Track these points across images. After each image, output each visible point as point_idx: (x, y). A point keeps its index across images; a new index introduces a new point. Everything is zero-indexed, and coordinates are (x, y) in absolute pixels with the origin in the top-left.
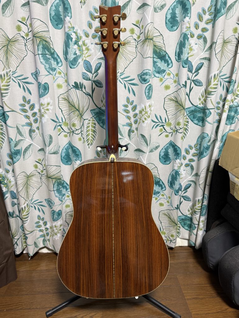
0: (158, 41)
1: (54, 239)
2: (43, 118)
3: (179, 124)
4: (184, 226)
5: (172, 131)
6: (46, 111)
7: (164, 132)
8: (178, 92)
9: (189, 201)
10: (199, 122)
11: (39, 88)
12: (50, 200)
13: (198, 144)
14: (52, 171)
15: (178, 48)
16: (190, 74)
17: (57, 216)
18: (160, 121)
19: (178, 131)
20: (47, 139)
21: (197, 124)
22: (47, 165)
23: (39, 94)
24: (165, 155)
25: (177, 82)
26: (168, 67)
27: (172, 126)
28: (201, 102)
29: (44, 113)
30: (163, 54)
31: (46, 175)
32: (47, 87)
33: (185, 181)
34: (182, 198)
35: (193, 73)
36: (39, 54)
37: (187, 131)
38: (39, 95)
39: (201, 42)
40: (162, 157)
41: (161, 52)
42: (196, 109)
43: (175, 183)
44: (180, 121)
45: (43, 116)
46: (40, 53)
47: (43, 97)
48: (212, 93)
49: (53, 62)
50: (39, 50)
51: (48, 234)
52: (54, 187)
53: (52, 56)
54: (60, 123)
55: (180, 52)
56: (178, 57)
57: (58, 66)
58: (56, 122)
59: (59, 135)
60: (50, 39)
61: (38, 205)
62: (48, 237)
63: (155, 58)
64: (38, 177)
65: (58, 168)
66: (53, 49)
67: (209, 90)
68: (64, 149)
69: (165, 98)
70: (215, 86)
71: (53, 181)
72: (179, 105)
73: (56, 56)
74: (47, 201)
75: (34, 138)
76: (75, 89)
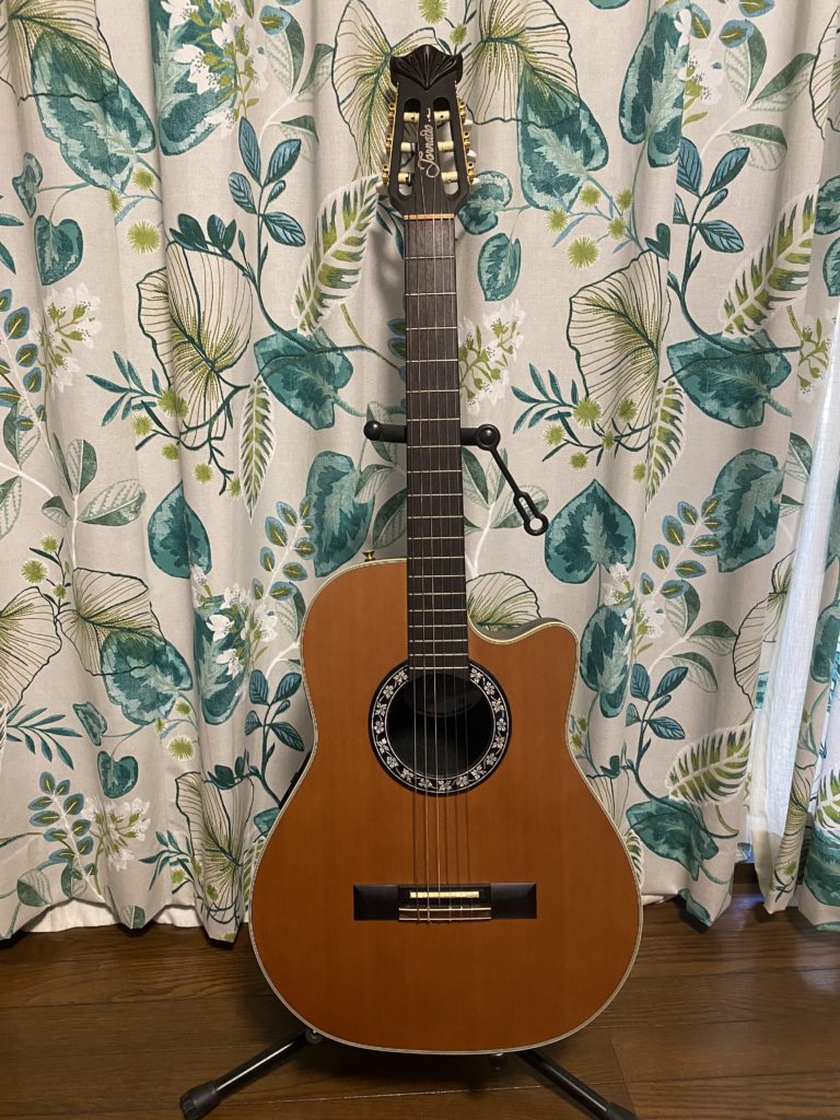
0: (549, 52)
1: (110, 869)
2: (58, 371)
3: (626, 409)
4: (653, 843)
5: (600, 441)
6: (69, 341)
7: (569, 442)
8: (629, 273)
9: (675, 738)
10: (724, 405)
11: (41, 242)
12: (92, 709)
13: (718, 499)
14: (94, 595)
15: (633, 79)
16: (689, 200)
17: (118, 778)
18: (553, 397)
19: (623, 441)
20: (76, 459)
21: (716, 416)
22: (75, 567)
23: (43, 269)
24: (568, 541)
25: (626, 232)
26: (586, 164)
27: (600, 421)
28: (735, 321)
29: (63, 350)
30: (567, 108)
31: (73, 606)
32: (73, 236)
33: (662, 656)
34: (649, 730)
35: (702, 191)
36: (36, 95)
37: (673, 443)
38: (43, 273)
39: (736, 59)
40: (557, 550)
41: (559, 100)
42: (713, 349)
43: (606, 665)
44: (630, 398)
45: (61, 363)
46: (41, 89)
47: (56, 280)
48: (797, 281)
49: (111, 130)
50: (39, 78)
51: (86, 847)
52: (105, 659)
53: (108, 102)
54: (147, 394)
55: (641, 101)
56: (633, 121)
57: (136, 149)
58: (121, 391)
59: (137, 448)
60: (95, 28)
61: (42, 731)
62: (89, 859)
63: (534, 123)
64: (44, 616)
65: (126, 584)
66: (113, 74)
67: (780, 267)
68: (166, 506)
69: (574, 296)
70: (807, 251)
71: (101, 635)
72: (629, 330)
73: (125, 103)
74: (84, 713)
75: (28, 453)
76: (183, 248)
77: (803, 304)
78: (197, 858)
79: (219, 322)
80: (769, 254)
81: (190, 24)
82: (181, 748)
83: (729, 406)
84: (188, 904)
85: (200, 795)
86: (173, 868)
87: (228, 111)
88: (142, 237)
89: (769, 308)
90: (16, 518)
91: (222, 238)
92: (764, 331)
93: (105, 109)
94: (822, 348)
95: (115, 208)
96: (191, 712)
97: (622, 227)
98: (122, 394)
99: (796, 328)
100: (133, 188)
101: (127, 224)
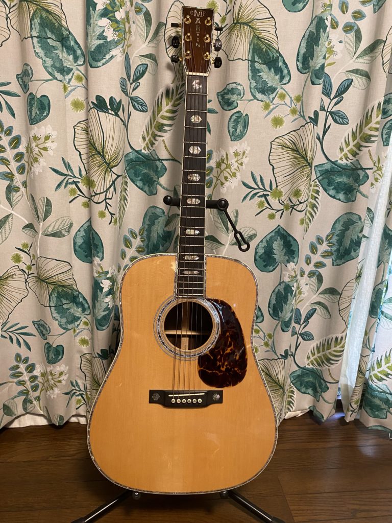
0: (266, 30)
1: (48, 397)
2: (36, 165)
3: (297, 193)
4: (300, 388)
5: (282, 207)
6: (42, 151)
7: (267, 208)
8: (300, 132)
9: (310, 340)
10: (338, 192)
11: (30, 105)
12: (42, 322)
13: (333, 234)
14: (48, 269)
15: (304, 45)
16: (326, 100)
17: (55, 355)
18: (261, 187)
19: (295, 207)
20: (42, 206)
21: (334, 197)
22: (38, 256)
23: (31, 117)
24: (265, 253)
25: (298, 113)
26: (280, 82)
27: (283, 198)
28: (344, 155)
29: (39, 155)
30: (273, 56)
31: (36, 275)
32: (46, 103)
33: (307, 304)
34: (300, 338)
35: (332, 97)
36: (32, 37)
37: (315, 209)
38: (30, 119)
39: (350, 39)
40: (260, 257)
41: (270, 52)
42: (334, 168)
43: (284, 308)
44: (299, 188)
45: (37, 161)
46: (35, 34)
47: (37, 123)
48: (373, 139)
49: (65, 55)
50: (34, 29)
51: (35, 388)
52: (51, 299)
53: (64, 42)
54: (75, 177)
55: (307, 55)
56: (303, 64)
57: (76, 64)
58: (64, 175)
59: (70, 202)
60: (60, 7)
61: (17, 333)
62: (37, 394)
63: (257, 62)
64: (20, 279)
65: (62, 265)
66: (67, 30)
67: (365, 132)
68: (82, 230)
69: (273, 141)
70: (378, 126)
71: (50, 288)
72: (299, 158)
73: (72, 43)
74: (37, 324)
75: (17, 203)
76: (98, 111)
77: (375, 149)
78: (89, 393)
79: (112, 145)
80: (361, 127)
81: (106, 9)
82: (84, 342)
83: (340, 193)
84: (83, 414)
85: (91, 364)
86: (77, 398)
87: (121, 49)
88: (77, 105)
89: (360, 150)
90: (10, 233)
91: (115, 107)
92: (357, 160)
93: (63, 45)
94: (380, 169)
95: (65, 91)
96: (89, 325)
97: (296, 111)
98: (64, 177)
99: (372, 159)
100: (74, 82)
101: (70, 99)
